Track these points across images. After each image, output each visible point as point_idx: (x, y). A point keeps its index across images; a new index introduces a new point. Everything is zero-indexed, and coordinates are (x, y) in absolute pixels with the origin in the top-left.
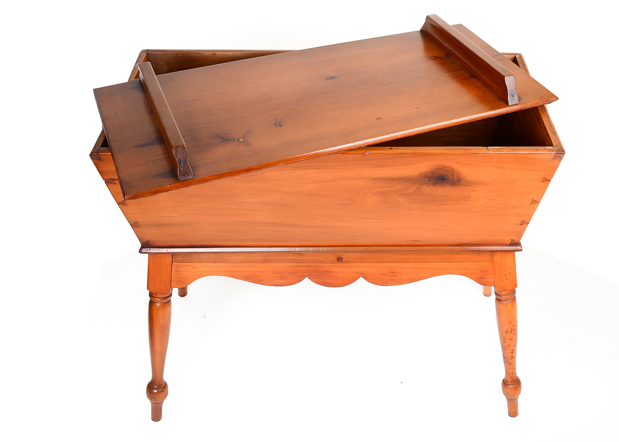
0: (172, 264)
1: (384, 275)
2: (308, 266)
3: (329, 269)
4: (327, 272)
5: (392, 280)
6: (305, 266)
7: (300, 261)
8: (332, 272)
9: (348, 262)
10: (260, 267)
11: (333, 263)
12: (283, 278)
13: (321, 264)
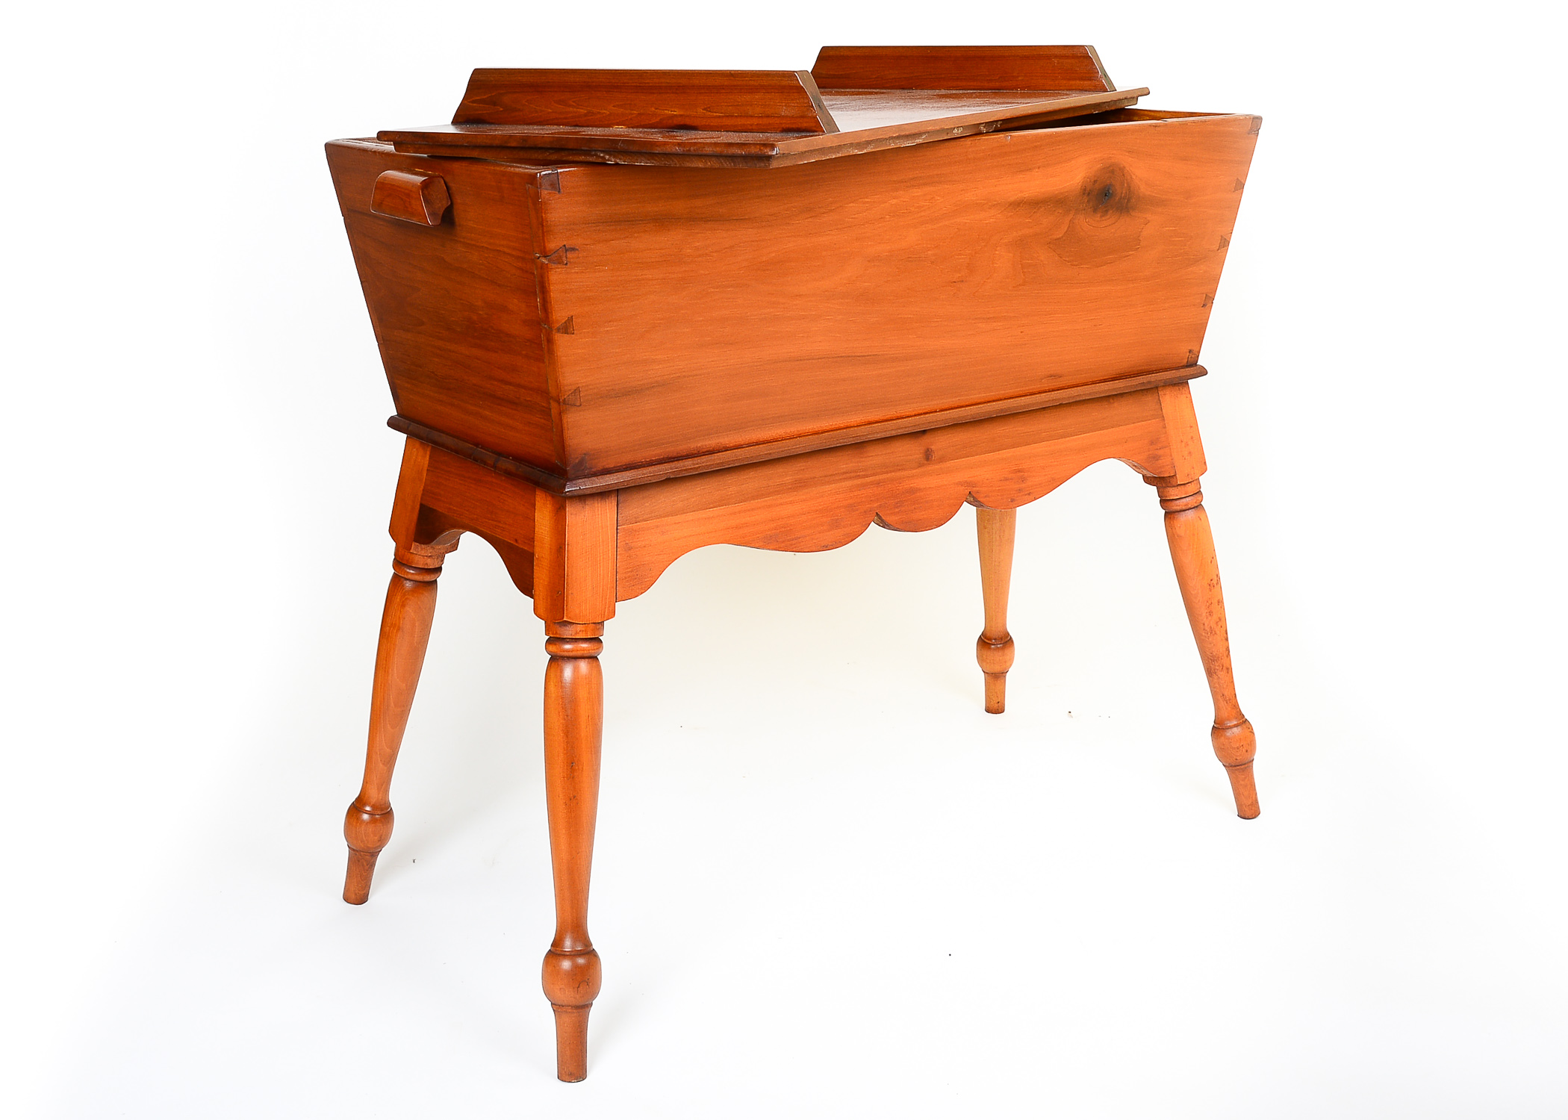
0: (617, 529)
1: (1006, 479)
2: (878, 483)
3: (916, 483)
4: (912, 491)
5: (1020, 490)
6: (872, 483)
7: (863, 473)
8: (920, 490)
9: (942, 460)
10: (791, 503)
11: (921, 465)
12: (835, 524)
13: (898, 474)
